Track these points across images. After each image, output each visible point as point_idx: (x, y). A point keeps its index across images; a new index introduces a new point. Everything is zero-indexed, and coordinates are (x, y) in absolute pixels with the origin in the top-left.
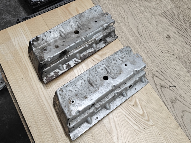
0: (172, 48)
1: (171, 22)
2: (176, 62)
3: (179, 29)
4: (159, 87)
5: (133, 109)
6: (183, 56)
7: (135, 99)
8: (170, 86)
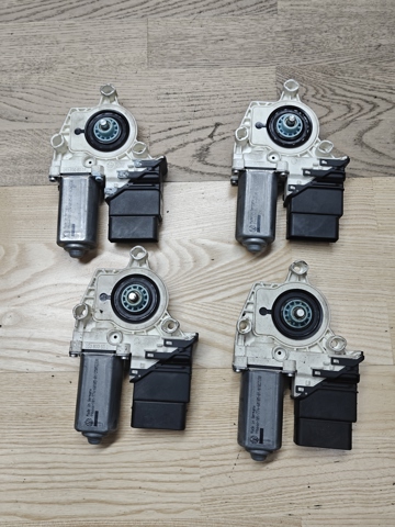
0: (111, 62)
1: (34, 14)
2: (157, 79)
3: (68, 10)
4: (198, 166)
5: (222, 267)
6: (150, 52)
7: (198, 245)
8: (211, 136)
